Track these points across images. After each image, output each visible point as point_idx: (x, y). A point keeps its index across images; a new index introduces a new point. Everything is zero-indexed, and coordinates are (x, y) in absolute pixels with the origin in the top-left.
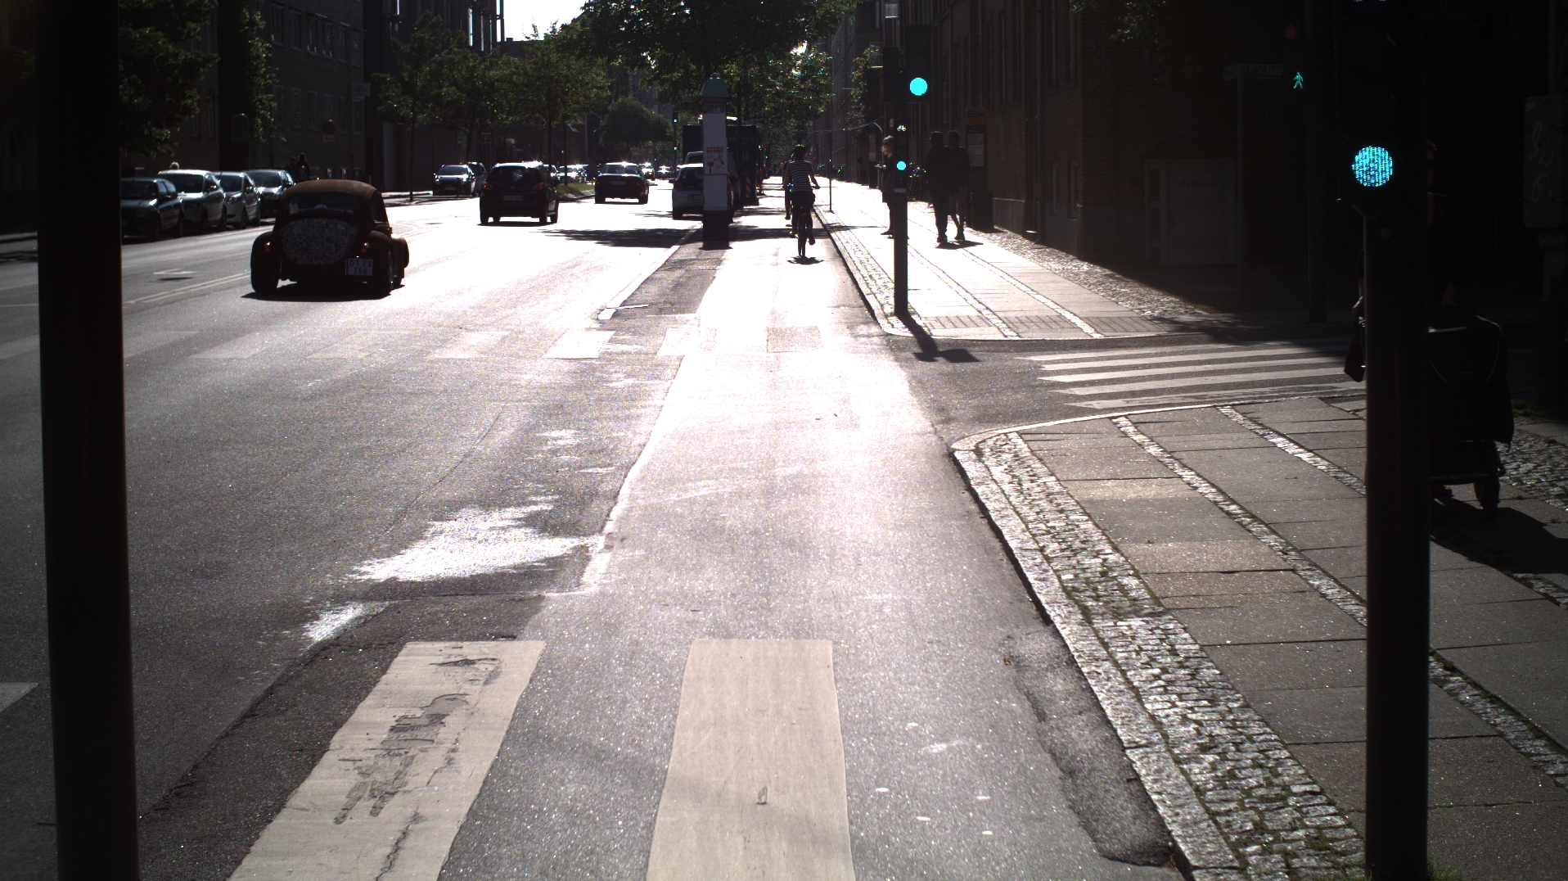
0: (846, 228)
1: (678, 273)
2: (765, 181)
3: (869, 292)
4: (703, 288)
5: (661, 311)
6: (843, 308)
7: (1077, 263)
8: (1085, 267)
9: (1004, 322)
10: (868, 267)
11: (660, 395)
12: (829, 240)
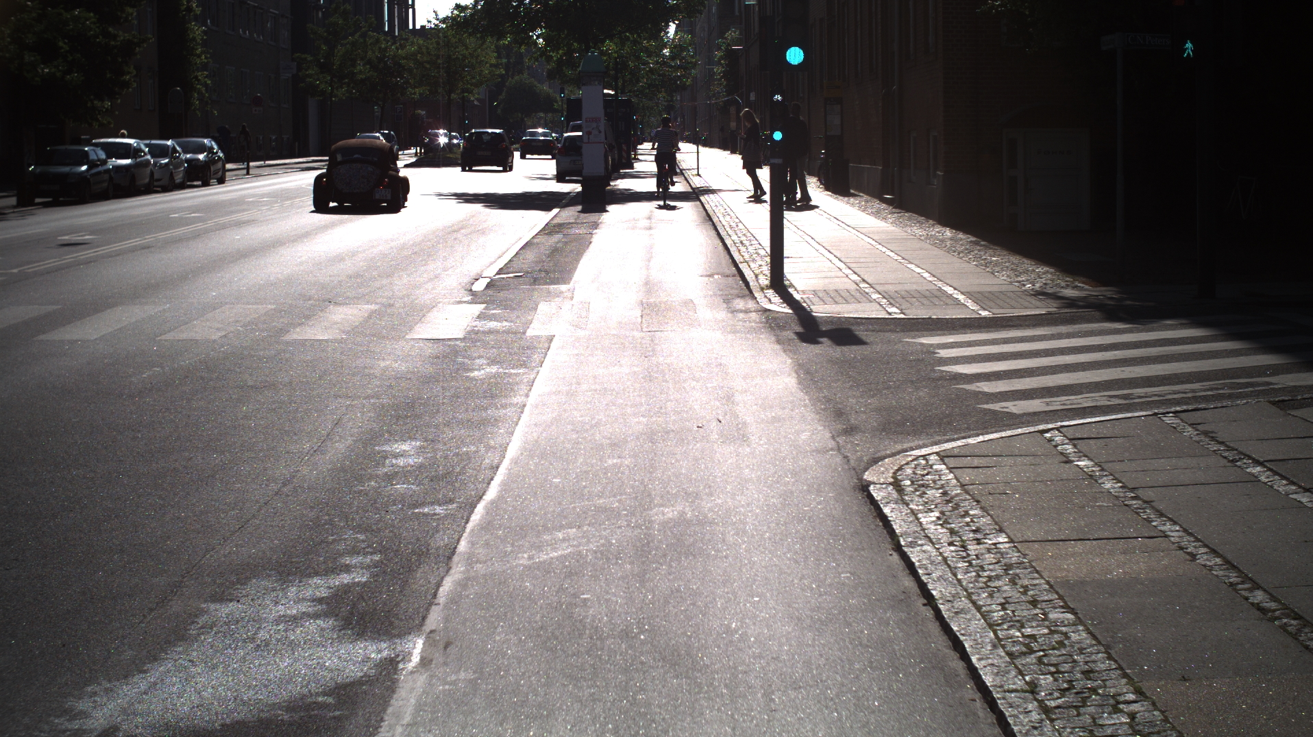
0: (713, 192)
1: (557, 237)
2: (639, 147)
3: (742, 260)
4: (579, 254)
5: (535, 281)
6: (716, 277)
7: (938, 228)
8: (948, 233)
9: (884, 297)
10: (738, 232)
11: (524, 388)
12: (698, 203)
